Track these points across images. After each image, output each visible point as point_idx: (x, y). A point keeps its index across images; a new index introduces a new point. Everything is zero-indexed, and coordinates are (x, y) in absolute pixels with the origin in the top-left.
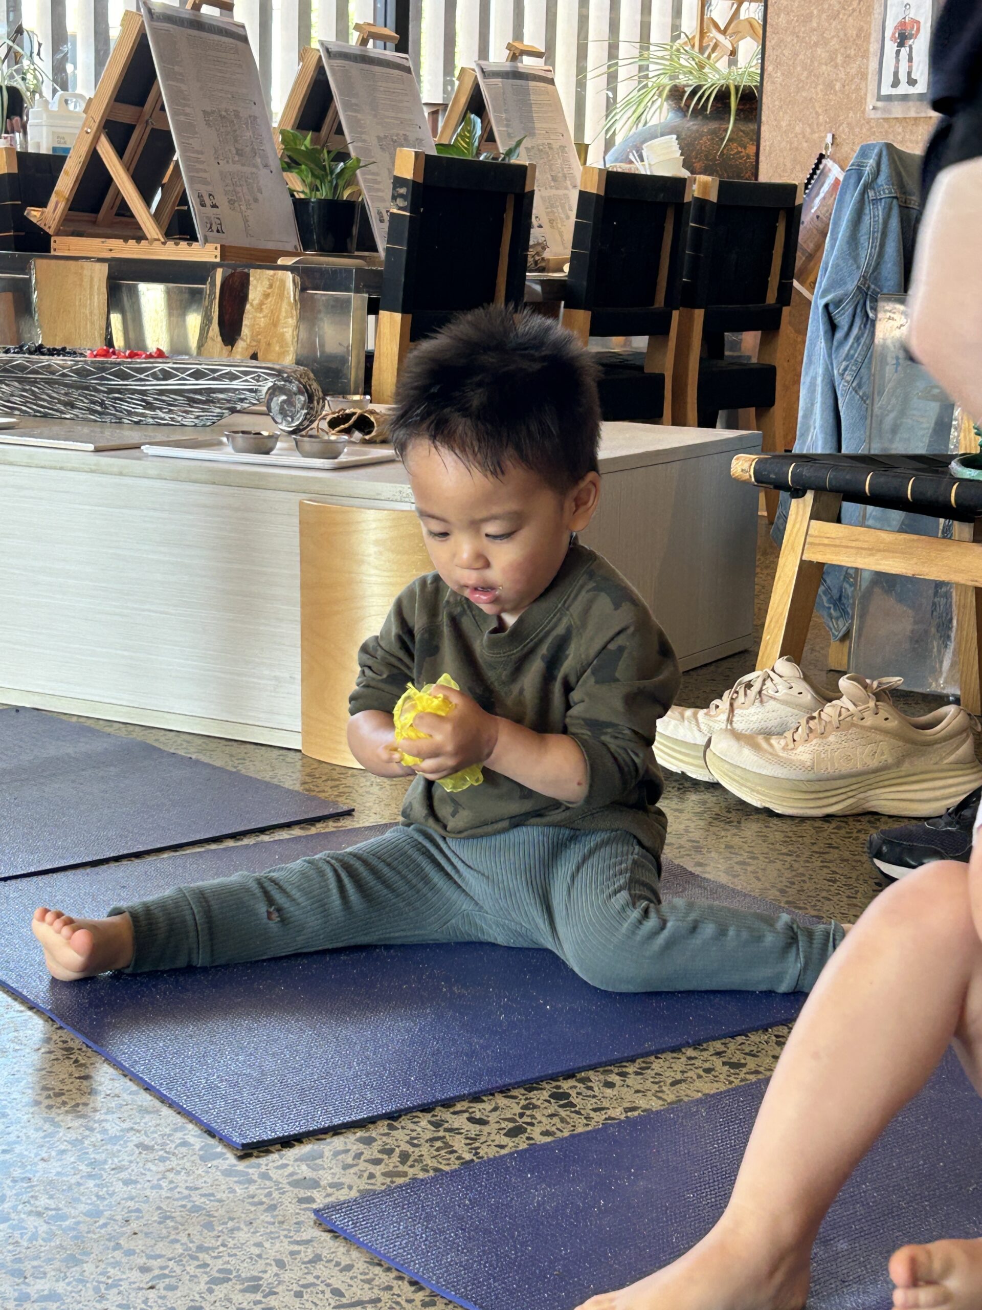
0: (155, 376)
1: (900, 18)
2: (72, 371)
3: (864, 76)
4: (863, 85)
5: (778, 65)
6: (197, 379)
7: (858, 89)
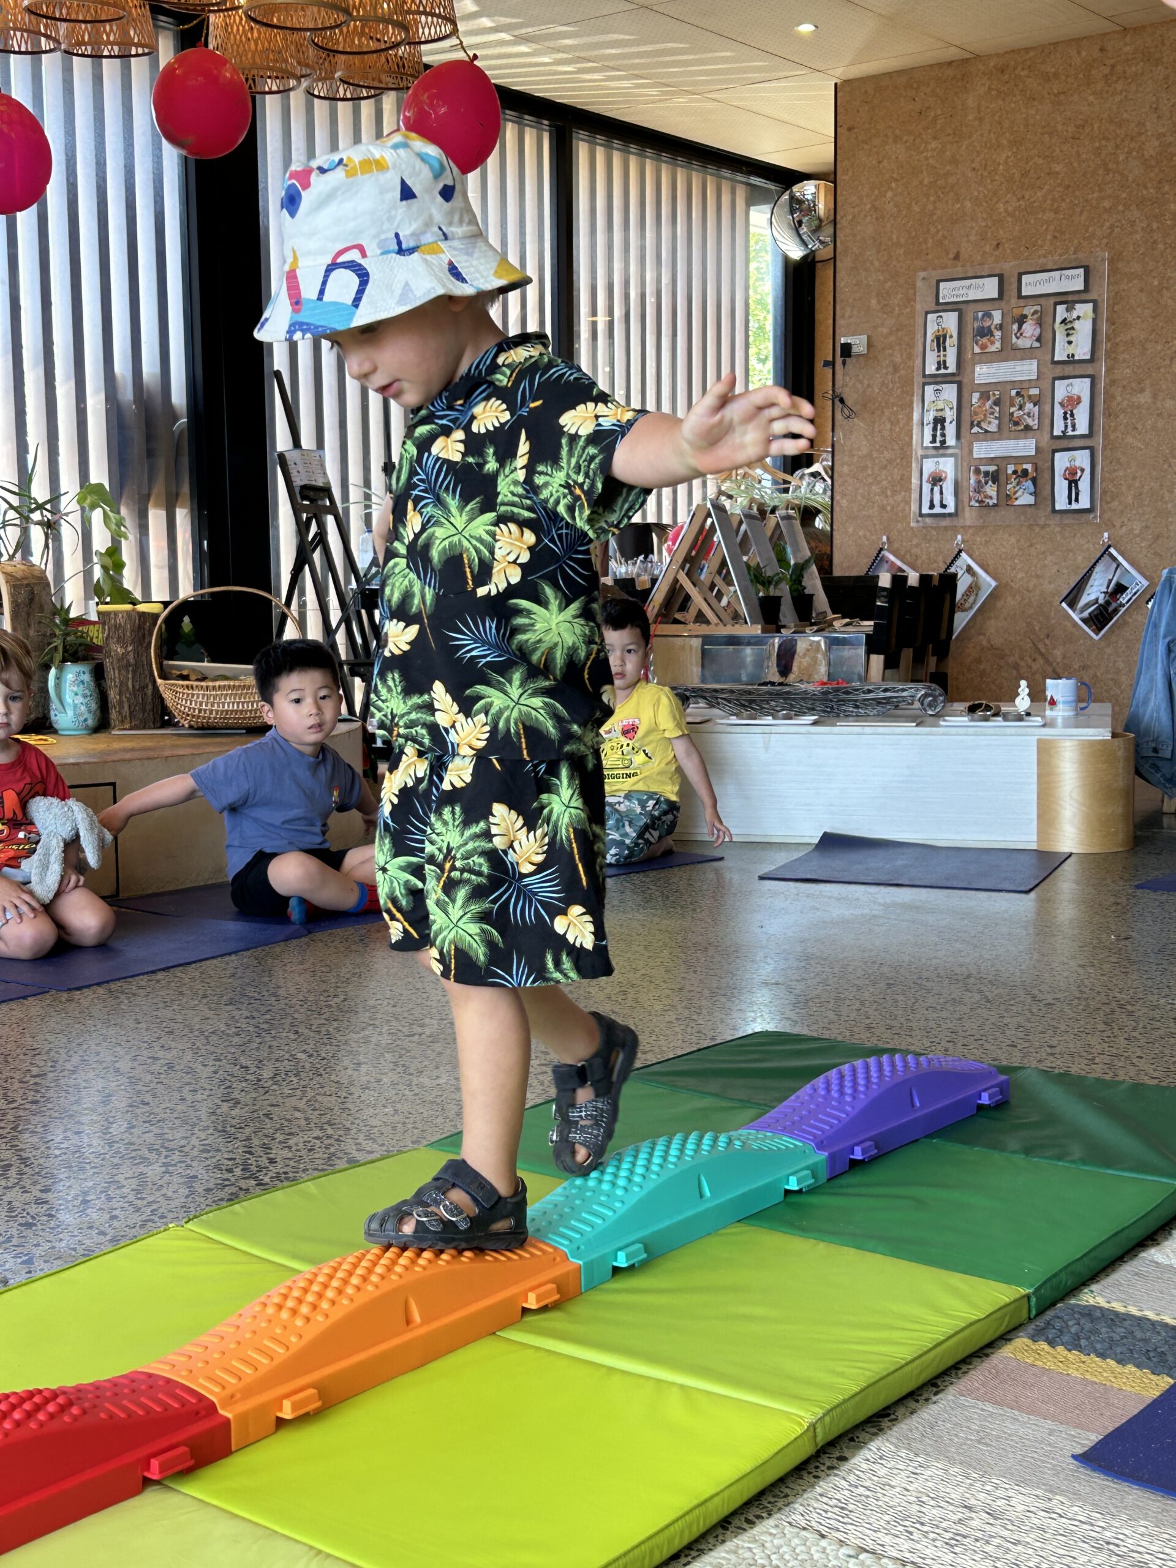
1: (933, 470)
3: (908, 502)
4: (907, 507)
5: (844, 495)
7: (903, 510)
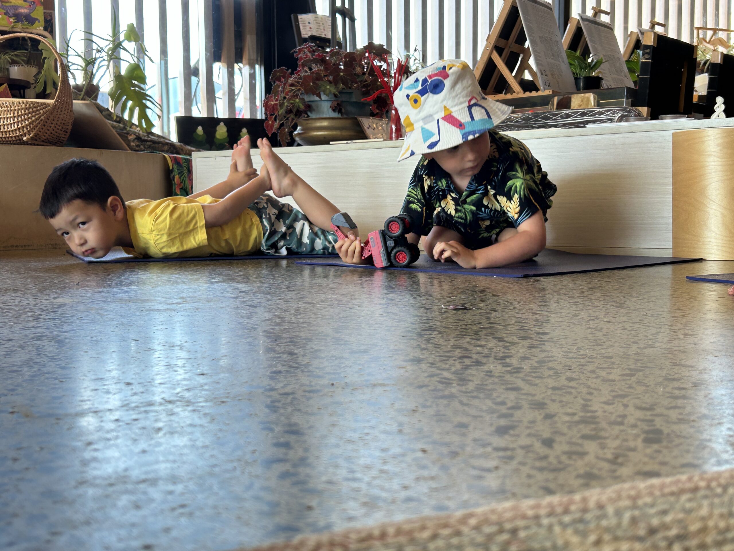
0: (562, 117)
2: (521, 119)
6: (582, 117)
